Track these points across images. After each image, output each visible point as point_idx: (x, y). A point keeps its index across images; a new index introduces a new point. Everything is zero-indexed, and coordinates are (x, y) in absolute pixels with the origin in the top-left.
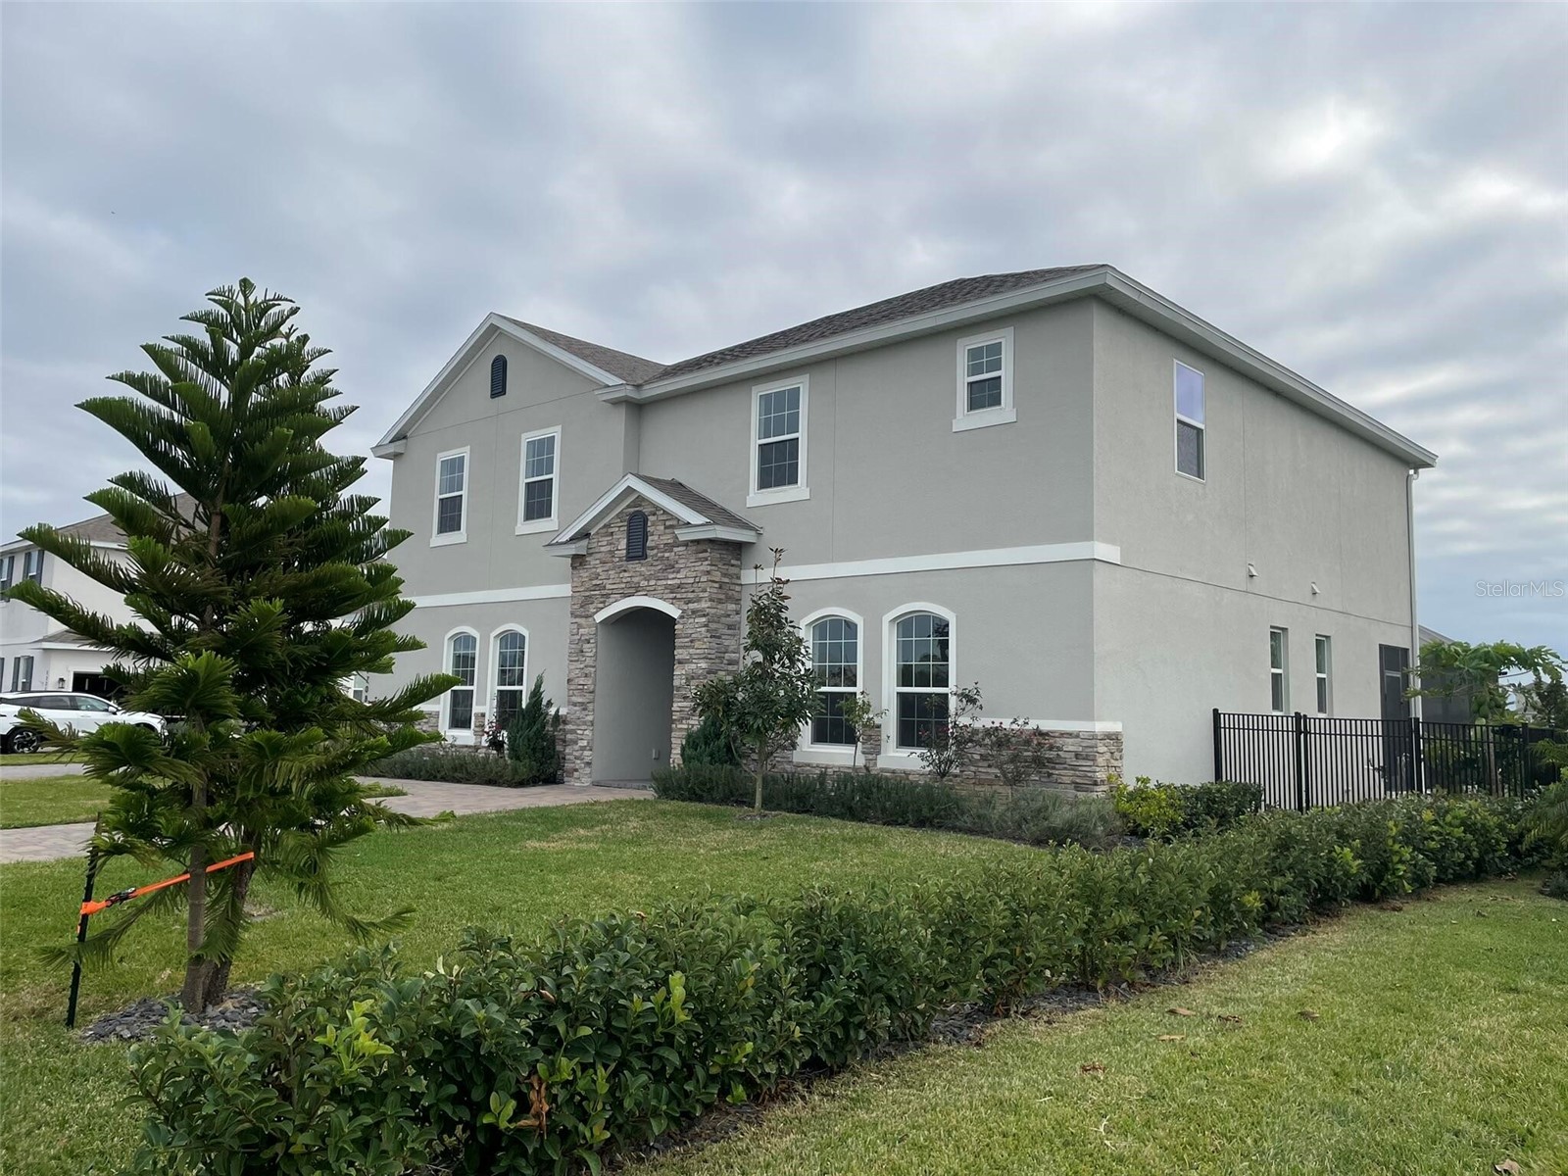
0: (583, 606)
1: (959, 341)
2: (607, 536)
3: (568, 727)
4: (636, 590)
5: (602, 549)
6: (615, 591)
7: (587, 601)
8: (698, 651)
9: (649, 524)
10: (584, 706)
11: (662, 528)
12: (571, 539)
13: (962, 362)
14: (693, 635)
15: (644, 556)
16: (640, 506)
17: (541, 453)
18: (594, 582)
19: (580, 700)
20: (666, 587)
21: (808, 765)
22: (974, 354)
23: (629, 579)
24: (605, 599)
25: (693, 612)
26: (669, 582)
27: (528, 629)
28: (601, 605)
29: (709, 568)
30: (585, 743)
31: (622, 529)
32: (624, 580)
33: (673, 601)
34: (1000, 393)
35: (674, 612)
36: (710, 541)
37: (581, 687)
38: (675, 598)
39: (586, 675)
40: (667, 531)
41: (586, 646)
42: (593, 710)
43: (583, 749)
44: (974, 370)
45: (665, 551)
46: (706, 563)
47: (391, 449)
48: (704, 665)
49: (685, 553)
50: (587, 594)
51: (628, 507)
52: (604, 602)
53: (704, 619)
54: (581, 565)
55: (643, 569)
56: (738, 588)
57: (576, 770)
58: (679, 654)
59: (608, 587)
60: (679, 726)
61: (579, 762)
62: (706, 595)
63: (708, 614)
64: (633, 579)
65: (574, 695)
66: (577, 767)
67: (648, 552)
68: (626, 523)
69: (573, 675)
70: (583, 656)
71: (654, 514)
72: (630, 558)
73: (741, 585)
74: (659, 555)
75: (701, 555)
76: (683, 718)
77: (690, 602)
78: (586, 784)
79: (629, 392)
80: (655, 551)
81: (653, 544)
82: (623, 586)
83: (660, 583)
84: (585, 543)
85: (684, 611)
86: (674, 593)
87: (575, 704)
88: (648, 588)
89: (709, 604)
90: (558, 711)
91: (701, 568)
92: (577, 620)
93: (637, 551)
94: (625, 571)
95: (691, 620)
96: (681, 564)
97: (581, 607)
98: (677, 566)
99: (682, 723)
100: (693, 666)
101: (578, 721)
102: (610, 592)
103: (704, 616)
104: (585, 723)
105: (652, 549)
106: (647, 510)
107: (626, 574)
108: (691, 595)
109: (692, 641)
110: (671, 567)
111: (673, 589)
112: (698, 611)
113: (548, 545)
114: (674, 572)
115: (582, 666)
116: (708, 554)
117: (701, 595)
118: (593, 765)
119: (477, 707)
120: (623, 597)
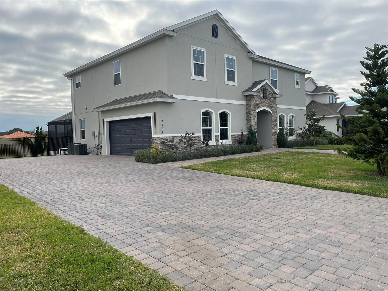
2: (259, 92)
4: (265, 106)
5: (258, 95)
6: (261, 105)
9: (267, 91)
11: (269, 93)
15: (266, 99)
18: (256, 103)
20: (270, 106)
24: (259, 107)
26: (271, 105)
27: (230, 111)
28: (258, 108)
31: (262, 91)
33: (271, 109)
34: (298, 84)
35: (271, 112)
41: (255, 117)
45: (270, 98)
49: (273, 99)
50: (255, 105)
54: (253, 98)
55: (266, 101)
59: (259, 104)
60: (274, 135)
70: (254, 120)
72: (263, 98)
75: (275, 101)
80: (268, 98)
81: (267, 96)
82: (262, 104)
83: (269, 105)
85: (273, 112)
88: (267, 106)
91: (275, 103)
92: (253, 111)
93: (265, 97)
95: (274, 114)
97: (254, 108)
100: (275, 123)
106: (266, 88)
107: (263, 102)
108: (274, 109)
110: (271, 102)
111: (271, 107)
115: (255, 122)
119: (216, 134)
120: (262, 107)
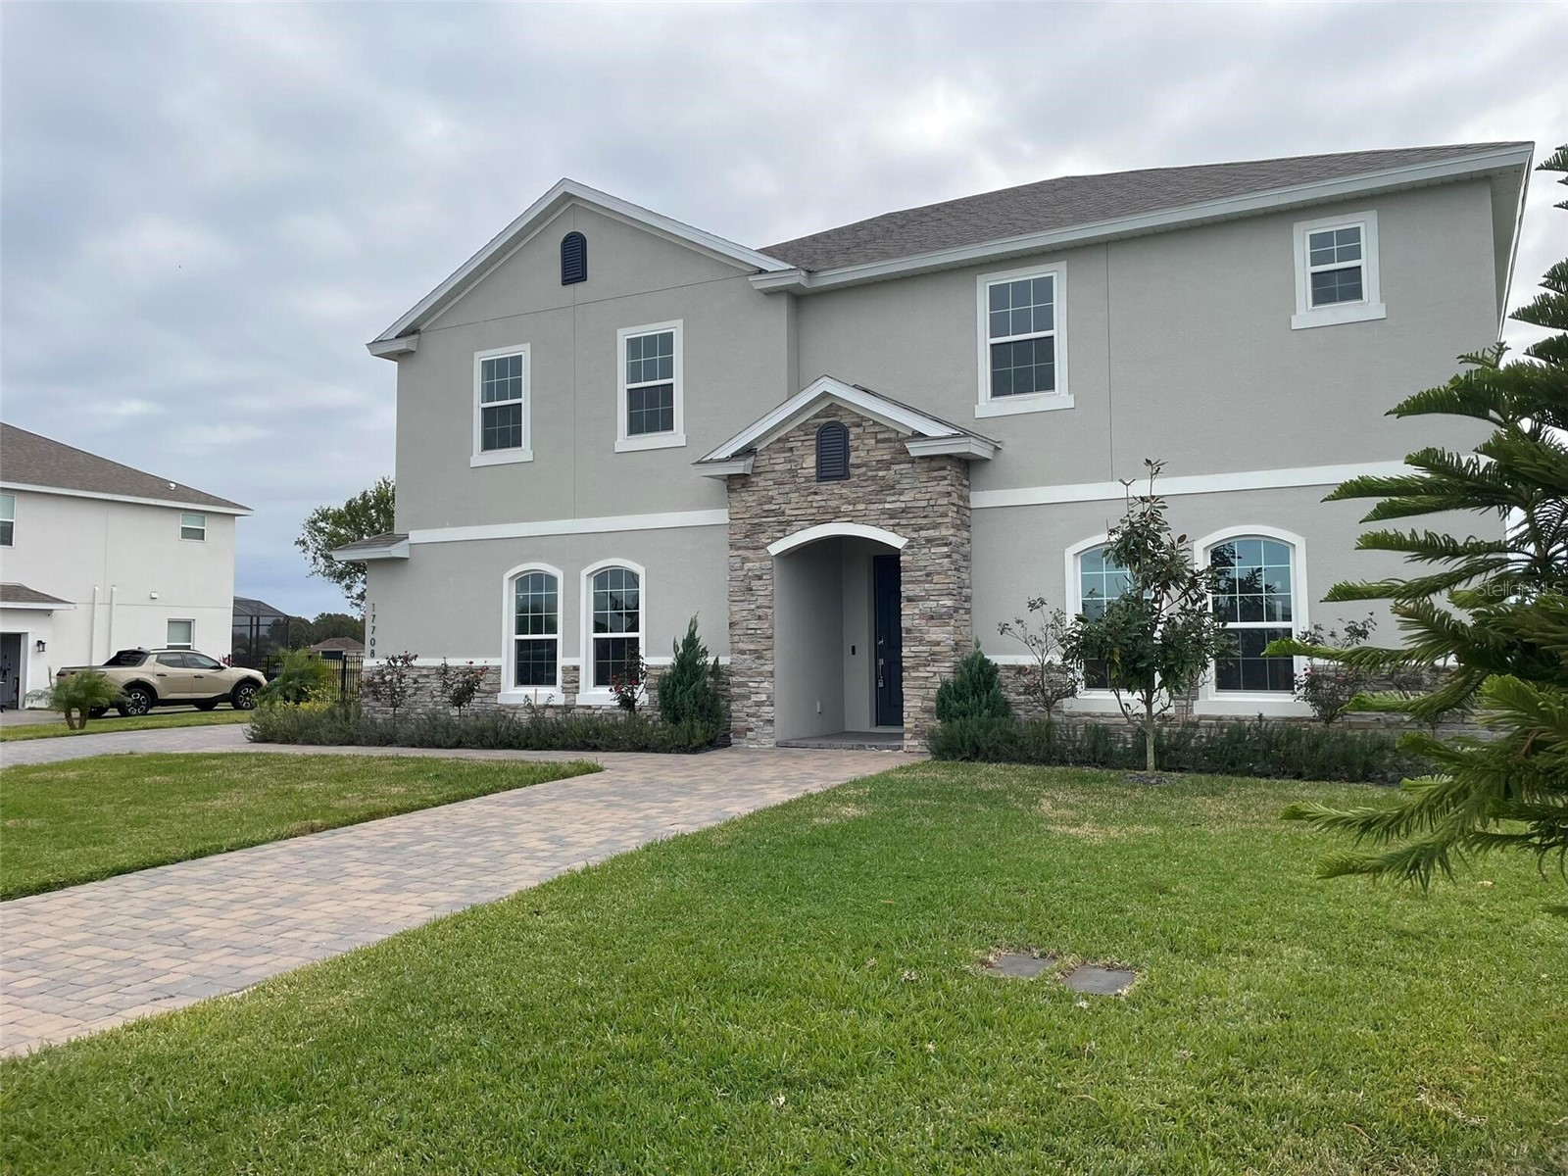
0: (748, 535)
1: (1296, 226)
2: (784, 452)
3: (733, 679)
4: (836, 515)
5: (777, 467)
6: (799, 518)
7: (755, 530)
8: (938, 586)
9: (852, 437)
10: (758, 655)
11: (873, 441)
12: (733, 456)
13: (1302, 249)
14: (928, 568)
15: (846, 476)
16: (834, 415)
17: (651, 354)
18: (766, 507)
19: (752, 647)
20: (883, 512)
21: (1088, 714)
22: (1316, 241)
23: (823, 503)
24: (785, 527)
25: (929, 541)
26: (887, 506)
27: (643, 565)
29: (950, 489)
30: (764, 697)
31: (808, 443)
32: (814, 505)
33: (894, 528)
34: (1361, 285)
35: (896, 541)
36: (949, 456)
37: (753, 631)
38: (898, 525)
39: (760, 618)
40: (880, 445)
41: (756, 584)
42: (773, 659)
43: (759, 704)
44: (1316, 260)
45: (879, 469)
46: (946, 482)
47: (402, 345)
48: (949, 603)
49: (911, 471)
50: (757, 521)
51: (816, 416)
52: (784, 531)
53: (945, 549)
54: (743, 486)
55: (844, 491)
56: (968, 513)
57: (750, 730)
58: (906, 590)
59: (788, 512)
60: (916, 674)
61: (754, 719)
62: (946, 520)
63: (950, 543)
64: (829, 503)
65: (741, 641)
66: (752, 725)
67: (852, 471)
68: (815, 437)
69: (737, 617)
70: (753, 595)
71: (859, 426)
72: (822, 476)
73: (970, 509)
74: (870, 474)
75: (936, 474)
76: (919, 665)
77: (922, 529)
78: (768, 746)
79: (799, 278)
80: (863, 469)
81: (859, 461)
82: (814, 511)
83: (872, 507)
84: (751, 460)
85: (911, 540)
86: (894, 519)
87: (743, 652)
88: (853, 514)
89: (952, 531)
90: (717, 660)
91: (938, 489)
92: (740, 552)
93: (834, 469)
94: (816, 493)
95: (926, 550)
96: (906, 483)
97: (746, 537)
98: (897, 486)
99: (918, 671)
100: (933, 604)
101: (749, 673)
102: (793, 518)
103: (946, 545)
104: (761, 674)
105: (859, 466)
106: (846, 421)
107: (817, 497)
108: (924, 521)
109: (928, 575)
110: (890, 487)
111: (892, 514)
112: (936, 539)
113: (698, 463)
114: (893, 495)
115: (753, 607)
116: (948, 472)
117: (940, 520)
118: (775, 723)
119: (565, 659)
120: (812, 525)
